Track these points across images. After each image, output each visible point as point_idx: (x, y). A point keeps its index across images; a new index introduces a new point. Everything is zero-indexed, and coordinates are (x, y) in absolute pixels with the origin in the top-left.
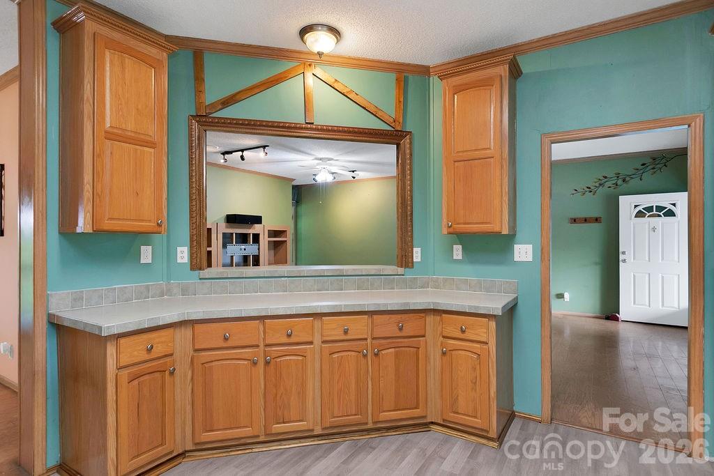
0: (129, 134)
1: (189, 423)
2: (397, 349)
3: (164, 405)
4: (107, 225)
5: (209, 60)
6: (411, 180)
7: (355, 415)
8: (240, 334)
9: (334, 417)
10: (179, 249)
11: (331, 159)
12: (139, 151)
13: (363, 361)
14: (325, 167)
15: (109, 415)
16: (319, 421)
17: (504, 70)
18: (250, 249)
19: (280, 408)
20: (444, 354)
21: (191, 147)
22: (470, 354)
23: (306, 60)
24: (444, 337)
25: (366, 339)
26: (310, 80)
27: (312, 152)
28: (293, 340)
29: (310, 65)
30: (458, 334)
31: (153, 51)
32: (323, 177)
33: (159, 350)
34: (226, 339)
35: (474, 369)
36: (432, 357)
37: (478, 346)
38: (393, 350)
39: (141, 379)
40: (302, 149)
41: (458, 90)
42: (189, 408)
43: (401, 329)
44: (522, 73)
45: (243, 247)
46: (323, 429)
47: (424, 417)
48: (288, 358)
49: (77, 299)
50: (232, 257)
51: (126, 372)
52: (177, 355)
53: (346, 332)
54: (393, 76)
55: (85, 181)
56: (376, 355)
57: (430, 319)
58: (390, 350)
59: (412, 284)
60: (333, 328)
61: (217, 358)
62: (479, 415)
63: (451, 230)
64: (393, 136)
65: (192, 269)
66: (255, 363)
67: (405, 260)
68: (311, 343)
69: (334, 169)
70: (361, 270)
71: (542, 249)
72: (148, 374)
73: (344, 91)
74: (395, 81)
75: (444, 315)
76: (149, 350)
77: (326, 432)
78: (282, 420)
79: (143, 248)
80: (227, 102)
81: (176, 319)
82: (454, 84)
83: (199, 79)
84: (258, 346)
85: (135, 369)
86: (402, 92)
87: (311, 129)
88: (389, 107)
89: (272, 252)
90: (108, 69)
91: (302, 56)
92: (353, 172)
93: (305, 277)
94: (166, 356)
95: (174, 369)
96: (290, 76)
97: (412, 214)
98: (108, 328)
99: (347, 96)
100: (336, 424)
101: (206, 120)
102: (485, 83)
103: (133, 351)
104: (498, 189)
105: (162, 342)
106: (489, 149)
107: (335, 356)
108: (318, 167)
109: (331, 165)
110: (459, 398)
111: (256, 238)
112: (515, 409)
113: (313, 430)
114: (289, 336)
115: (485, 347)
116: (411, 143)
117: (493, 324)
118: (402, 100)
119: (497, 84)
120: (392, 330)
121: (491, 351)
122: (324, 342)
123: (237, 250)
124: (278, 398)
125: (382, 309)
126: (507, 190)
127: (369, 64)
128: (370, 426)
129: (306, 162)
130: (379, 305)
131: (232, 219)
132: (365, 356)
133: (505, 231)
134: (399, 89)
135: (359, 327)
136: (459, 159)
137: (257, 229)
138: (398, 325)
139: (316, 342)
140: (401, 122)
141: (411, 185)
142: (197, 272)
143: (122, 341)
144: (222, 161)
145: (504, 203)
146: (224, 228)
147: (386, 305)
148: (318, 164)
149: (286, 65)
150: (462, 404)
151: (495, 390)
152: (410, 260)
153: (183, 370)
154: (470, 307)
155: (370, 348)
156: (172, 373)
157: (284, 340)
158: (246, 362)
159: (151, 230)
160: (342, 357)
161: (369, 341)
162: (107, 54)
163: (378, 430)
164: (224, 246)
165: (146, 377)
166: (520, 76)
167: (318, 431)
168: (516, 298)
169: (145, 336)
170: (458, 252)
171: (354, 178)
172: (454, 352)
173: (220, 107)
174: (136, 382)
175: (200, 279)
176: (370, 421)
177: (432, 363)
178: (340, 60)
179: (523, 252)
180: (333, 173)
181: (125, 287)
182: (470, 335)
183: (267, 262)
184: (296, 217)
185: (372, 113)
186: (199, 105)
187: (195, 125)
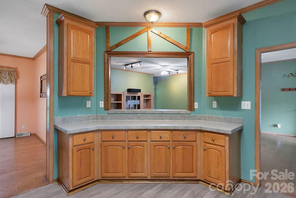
0: (80, 60)
1: (100, 169)
2: (183, 146)
3: (90, 161)
4: (72, 93)
5: (111, 30)
6: (194, 73)
7: (165, 173)
8: (119, 136)
9: (156, 173)
10: (100, 102)
11: (167, 66)
12: (83, 66)
13: (168, 150)
14: (164, 69)
15: (70, 163)
16: (150, 174)
17: (235, 21)
18: (137, 102)
19: (134, 167)
20: (205, 150)
21: (105, 63)
22: (216, 151)
23: (148, 26)
24: (205, 142)
25: (170, 141)
26: (150, 33)
27: (159, 63)
28: (139, 139)
29: (150, 28)
30: (211, 142)
31: (89, 28)
32: (164, 73)
33: (88, 140)
34: (113, 138)
35: (218, 158)
36: (200, 151)
37: (220, 147)
38: (181, 146)
39: (81, 151)
40: (154, 62)
41: (213, 32)
42: (100, 163)
43: (185, 138)
44: (246, 21)
45: (134, 101)
46: (151, 177)
47: (196, 177)
48: (137, 147)
49: (64, 120)
50: (130, 105)
51: (76, 148)
52: (95, 143)
53: (161, 138)
54: (186, 29)
55: (64, 77)
56: (174, 148)
57: (199, 134)
58: (180, 147)
59: (194, 118)
60: (155, 136)
61: (110, 145)
62: (220, 179)
63: (210, 94)
64: (186, 54)
65: (105, 109)
66: (124, 148)
67: (191, 107)
68: (146, 141)
69: (169, 70)
70: (171, 112)
71: (256, 104)
72: (84, 149)
73: (164, 37)
74: (186, 31)
75: (205, 133)
76: (85, 140)
77: (152, 178)
78: (134, 172)
79: (87, 102)
80: (117, 45)
81: (94, 129)
82: (212, 29)
83: (107, 37)
84: (125, 141)
85: (79, 147)
86: (189, 35)
87: (150, 54)
88: (184, 42)
89: (145, 103)
90: (72, 36)
91: (147, 24)
92: (177, 70)
93: (148, 114)
94: (91, 143)
95: (94, 148)
96: (142, 33)
97: (194, 88)
98: (69, 131)
99: (165, 39)
100: (156, 176)
101: (110, 53)
102: (227, 27)
103: (78, 140)
104: (232, 76)
105: (90, 137)
106: (228, 57)
107: (157, 147)
108: (161, 69)
109: (167, 68)
110: (211, 170)
111: (139, 98)
112: (242, 178)
113: (147, 177)
114: (137, 138)
115: (223, 148)
116: (193, 57)
117: (227, 138)
118: (189, 39)
119: (232, 28)
120: (181, 138)
121: (226, 150)
122: (152, 141)
123: (132, 103)
124: (133, 162)
125: (176, 128)
126: (236, 76)
127: (175, 24)
128: (171, 178)
129: (157, 67)
130: (175, 127)
131: (129, 91)
132: (169, 148)
133: (235, 95)
134: (188, 34)
135: (166, 136)
136: (213, 63)
137: (139, 94)
138: (184, 136)
139: (148, 141)
140: (189, 48)
141: (194, 75)
142: (107, 111)
143: (75, 136)
144: (125, 68)
145: (235, 82)
146: (126, 94)
147: (178, 127)
148: (162, 68)
149: (140, 29)
150: (213, 174)
151: (228, 168)
152: (193, 107)
153: (97, 149)
154: (216, 129)
155: (171, 145)
156: (93, 149)
157: (136, 139)
158: (121, 147)
159: (88, 95)
160: (159, 148)
161: (171, 142)
162: (72, 30)
163: (175, 180)
164: (127, 101)
165: (83, 150)
166: (244, 23)
167: (149, 178)
168: (243, 126)
169: (83, 135)
170: (215, 104)
171: (177, 73)
172: (209, 150)
173: (115, 47)
174: (79, 152)
175: (108, 114)
176: (171, 176)
177: (200, 154)
178: (162, 24)
179: (246, 105)
180: (169, 71)
181: (81, 116)
182: (216, 142)
183: (143, 107)
184: (155, 89)
185: (176, 45)
186: (107, 47)
187: (106, 55)
